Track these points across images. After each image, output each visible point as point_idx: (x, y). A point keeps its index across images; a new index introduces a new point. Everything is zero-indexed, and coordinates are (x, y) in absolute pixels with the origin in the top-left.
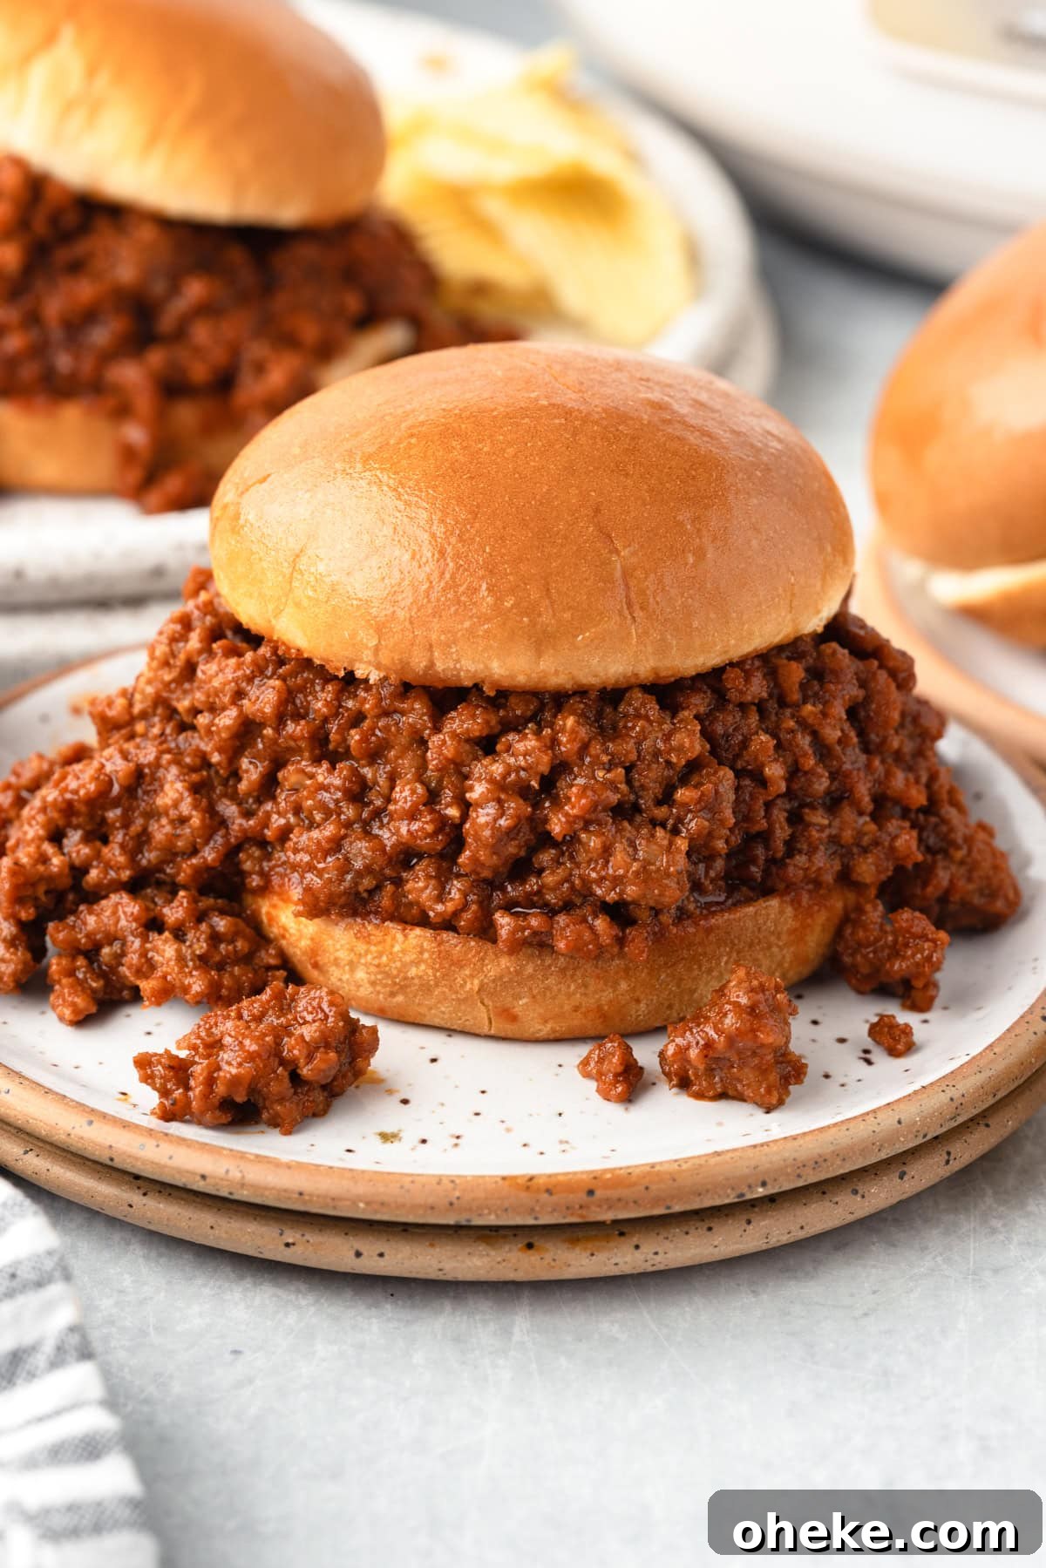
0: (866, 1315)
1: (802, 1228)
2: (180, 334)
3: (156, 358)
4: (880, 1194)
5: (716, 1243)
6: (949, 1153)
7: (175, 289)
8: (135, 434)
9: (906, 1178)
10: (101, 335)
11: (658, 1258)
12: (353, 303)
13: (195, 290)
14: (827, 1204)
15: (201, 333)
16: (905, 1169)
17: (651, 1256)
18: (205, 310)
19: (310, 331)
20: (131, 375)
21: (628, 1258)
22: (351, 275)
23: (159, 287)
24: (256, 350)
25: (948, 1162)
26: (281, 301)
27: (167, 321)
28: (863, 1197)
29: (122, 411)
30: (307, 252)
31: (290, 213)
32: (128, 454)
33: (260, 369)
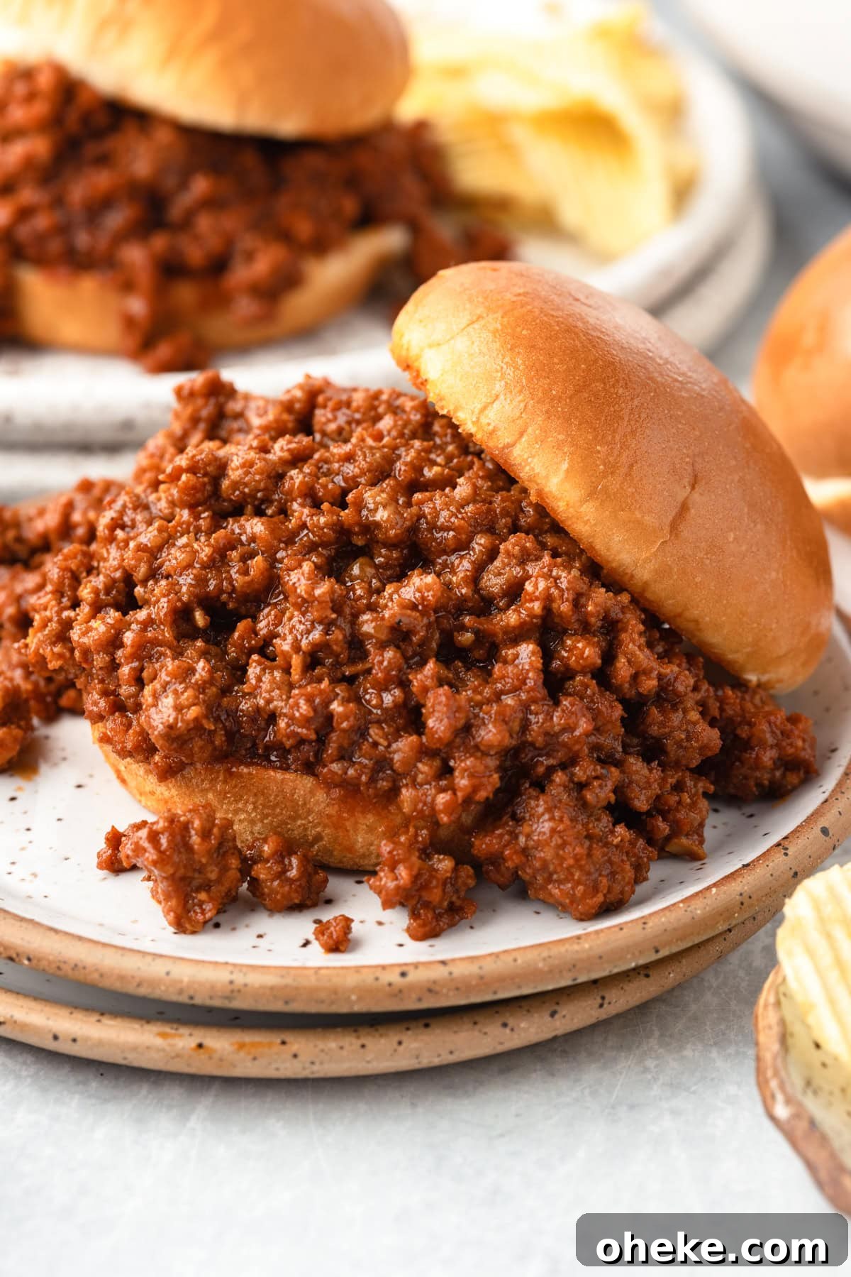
0: (502, 1135)
1: (451, 1053)
2: (186, 224)
3: (159, 242)
4: (530, 1029)
5: (368, 1059)
6: (603, 998)
7: (184, 184)
8: (137, 306)
9: (557, 1016)
10: (116, 219)
11: (315, 1068)
12: (350, 206)
13: (200, 186)
14: (476, 1033)
15: (204, 223)
16: (556, 1008)
17: (308, 1065)
18: (211, 203)
19: (304, 228)
20: (136, 256)
21: (288, 1065)
22: (352, 182)
23: (170, 182)
24: (248, 241)
25: (601, 1006)
26: (283, 203)
27: (176, 210)
28: (512, 1030)
29: (128, 286)
30: (314, 161)
31: (289, 125)
32: (129, 322)
33: (250, 256)
